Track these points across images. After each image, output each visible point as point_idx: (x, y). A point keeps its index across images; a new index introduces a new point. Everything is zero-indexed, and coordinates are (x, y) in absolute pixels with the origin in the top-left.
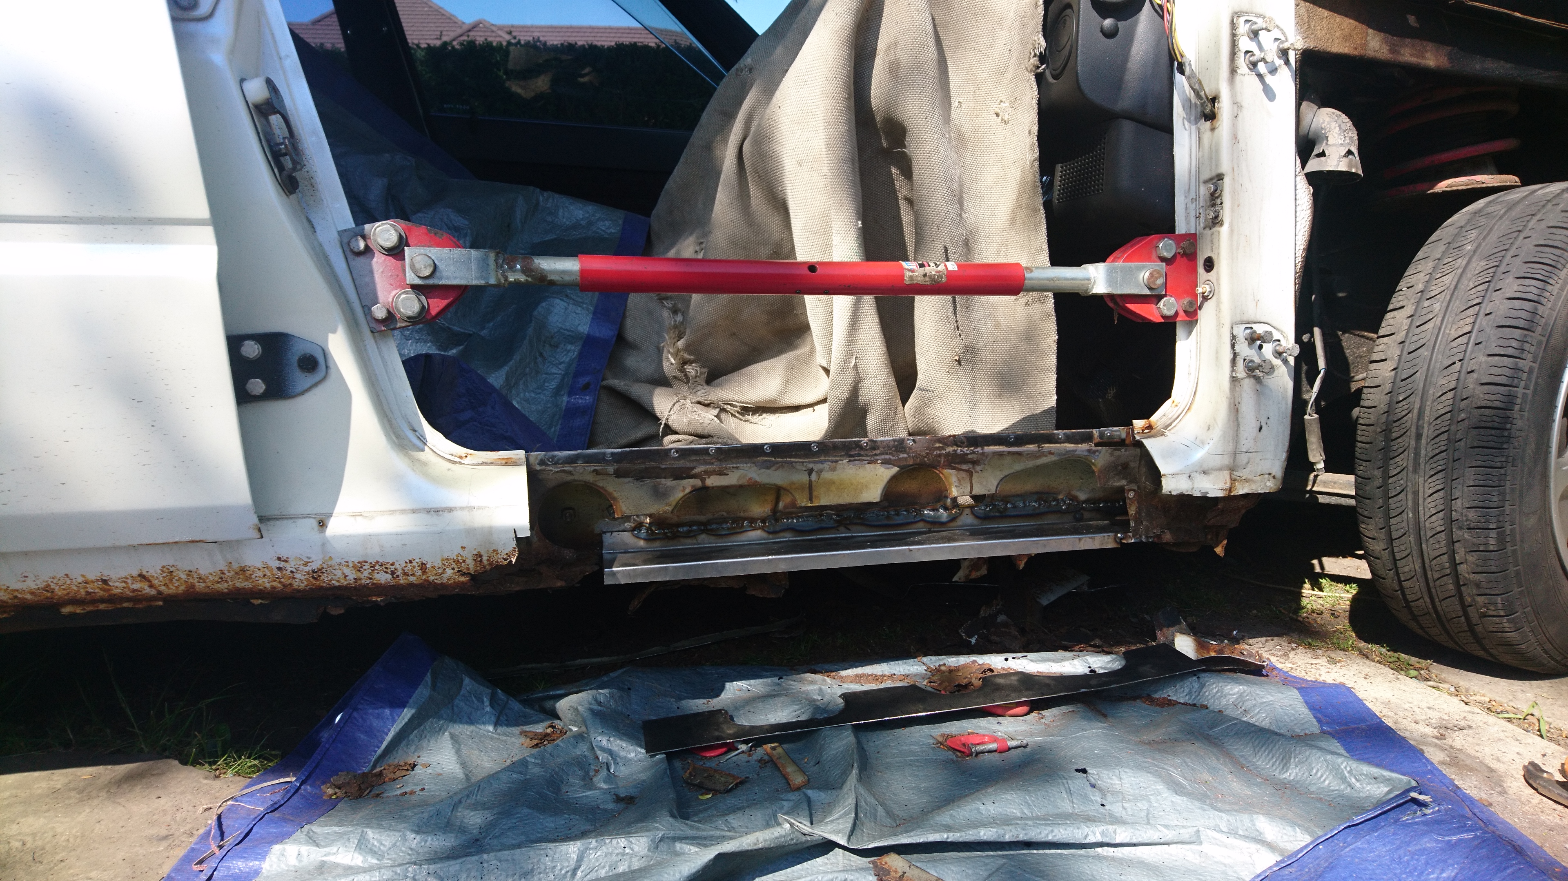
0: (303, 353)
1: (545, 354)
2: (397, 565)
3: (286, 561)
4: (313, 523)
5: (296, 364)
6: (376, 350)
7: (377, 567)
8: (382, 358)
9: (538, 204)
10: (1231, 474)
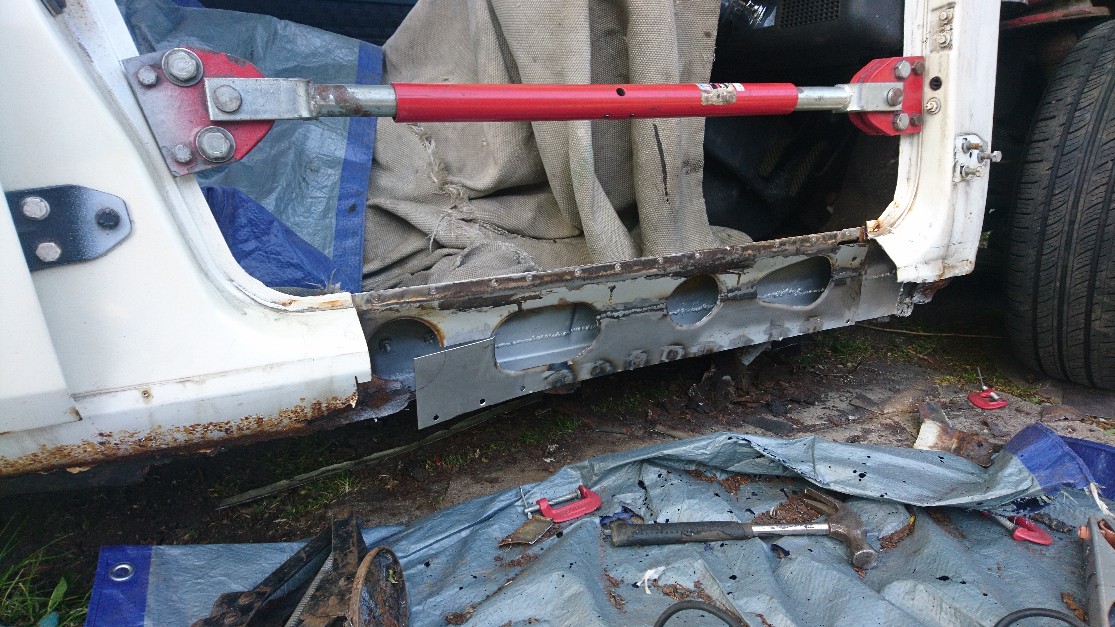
0: (100, 208)
1: (307, 179)
2: (232, 423)
3: (109, 436)
4: (137, 394)
5: (94, 222)
6: (179, 195)
7: (211, 427)
8: (187, 204)
9: (276, 32)
10: (943, 262)
